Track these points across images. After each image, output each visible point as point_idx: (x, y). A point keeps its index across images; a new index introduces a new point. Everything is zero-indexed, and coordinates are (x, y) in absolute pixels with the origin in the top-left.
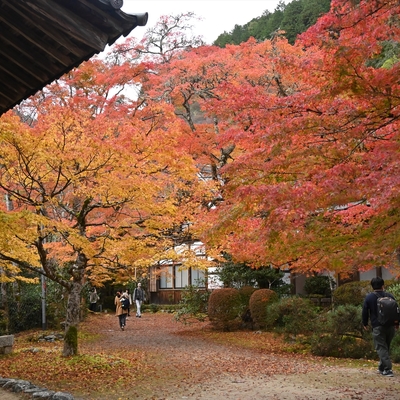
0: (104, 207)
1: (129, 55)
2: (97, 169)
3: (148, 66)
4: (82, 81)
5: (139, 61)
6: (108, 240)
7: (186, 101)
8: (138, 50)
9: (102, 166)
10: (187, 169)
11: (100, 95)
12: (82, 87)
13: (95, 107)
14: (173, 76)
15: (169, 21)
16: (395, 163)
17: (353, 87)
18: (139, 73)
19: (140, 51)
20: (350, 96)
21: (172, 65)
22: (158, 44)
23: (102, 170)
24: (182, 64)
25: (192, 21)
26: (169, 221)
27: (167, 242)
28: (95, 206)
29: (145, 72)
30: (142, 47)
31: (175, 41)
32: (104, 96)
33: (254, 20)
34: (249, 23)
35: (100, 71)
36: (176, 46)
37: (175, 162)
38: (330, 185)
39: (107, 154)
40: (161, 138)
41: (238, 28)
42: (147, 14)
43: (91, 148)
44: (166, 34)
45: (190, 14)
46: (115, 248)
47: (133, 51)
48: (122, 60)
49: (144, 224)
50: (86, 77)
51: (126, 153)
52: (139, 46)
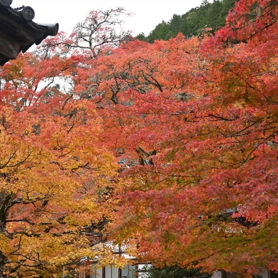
0: (24, 203)
1: (58, 50)
2: (18, 165)
3: (78, 59)
4: (11, 73)
5: (69, 56)
6: (24, 237)
7: (114, 95)
8: (68, 45)
9: (22, 163)
10: (108, 165)
11: (30, 87)
12: (12, 79)
13: (24, 100)
14: (100, 72)
15: (98, 16)
16: (271, 171)
17: (246, 97)
18: (68, 67)
19: (69, 46)
20: (243, 105)
21: (99, 60)
22: (88, 38)
23: (23, 166)
24: (108, 60)
25: (121, 17)
26: (87, 219)
27: (84, 239)
28: (15, 202)
29: (74, 65)
30: (72, 42)
31: (104, 36)
32: (34, 89)
33: (193, 10)
34: (187, 13)
35: (30, 63)
36: (105, 41)
37: (95, 158)
38: (212, 190)
39: (27, 150)
40: (81, 135)
41: (176, 17)
42: (57, 25)
43: (9, 146)
44: (96, 29)
45: (119, 10)
46: (30, 246)
47: (62, 46)
48: (51, 54)
49: (65, 220)
50: (16, 69)
51: (45, 150)
52: (68, 41)
